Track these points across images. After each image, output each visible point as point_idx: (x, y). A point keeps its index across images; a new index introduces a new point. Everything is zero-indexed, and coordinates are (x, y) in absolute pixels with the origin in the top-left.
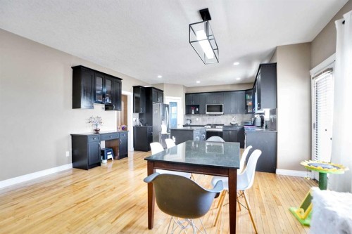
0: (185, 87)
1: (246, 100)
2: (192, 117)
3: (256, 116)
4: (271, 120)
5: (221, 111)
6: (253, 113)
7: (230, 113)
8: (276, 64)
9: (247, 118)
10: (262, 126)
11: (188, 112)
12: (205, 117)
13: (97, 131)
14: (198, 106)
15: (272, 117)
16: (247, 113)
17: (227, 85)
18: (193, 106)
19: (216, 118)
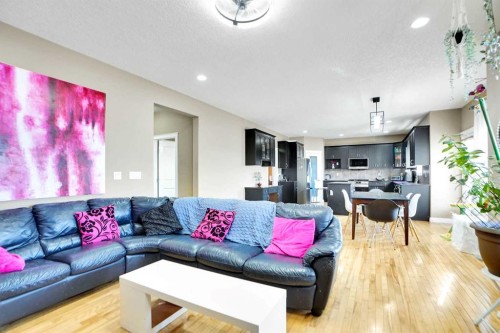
0: (325, 140)
1: (394, 153)
2: (332, 172)
3: (407, 171)
4: (424, 175)
5: (366, 165)
6: (403, 168)
7: (376, 168)
8: (428, 127)
9: (395, 173)
10: (413, 181)
11: (328, 167)
12: (346, 172)
13: (259, 185)
14: (339, 160)
15: (425, 172)
16: (395, 168)
17: (372, 137)
18: (334, 160)
19: (358, 173)
